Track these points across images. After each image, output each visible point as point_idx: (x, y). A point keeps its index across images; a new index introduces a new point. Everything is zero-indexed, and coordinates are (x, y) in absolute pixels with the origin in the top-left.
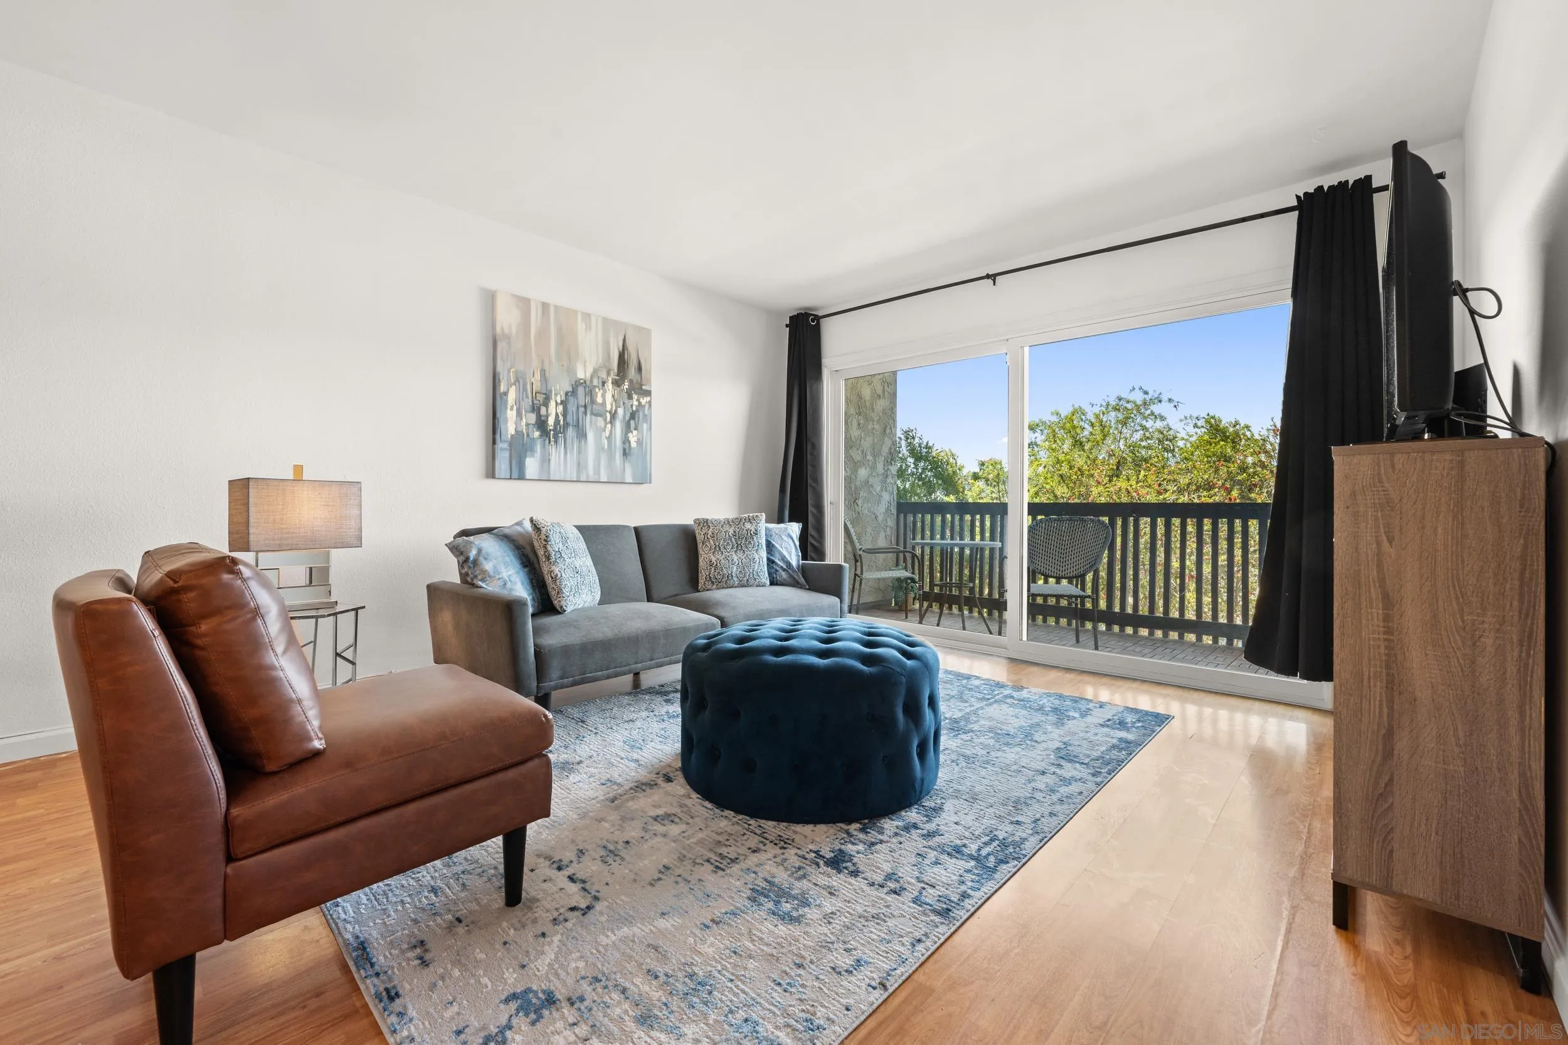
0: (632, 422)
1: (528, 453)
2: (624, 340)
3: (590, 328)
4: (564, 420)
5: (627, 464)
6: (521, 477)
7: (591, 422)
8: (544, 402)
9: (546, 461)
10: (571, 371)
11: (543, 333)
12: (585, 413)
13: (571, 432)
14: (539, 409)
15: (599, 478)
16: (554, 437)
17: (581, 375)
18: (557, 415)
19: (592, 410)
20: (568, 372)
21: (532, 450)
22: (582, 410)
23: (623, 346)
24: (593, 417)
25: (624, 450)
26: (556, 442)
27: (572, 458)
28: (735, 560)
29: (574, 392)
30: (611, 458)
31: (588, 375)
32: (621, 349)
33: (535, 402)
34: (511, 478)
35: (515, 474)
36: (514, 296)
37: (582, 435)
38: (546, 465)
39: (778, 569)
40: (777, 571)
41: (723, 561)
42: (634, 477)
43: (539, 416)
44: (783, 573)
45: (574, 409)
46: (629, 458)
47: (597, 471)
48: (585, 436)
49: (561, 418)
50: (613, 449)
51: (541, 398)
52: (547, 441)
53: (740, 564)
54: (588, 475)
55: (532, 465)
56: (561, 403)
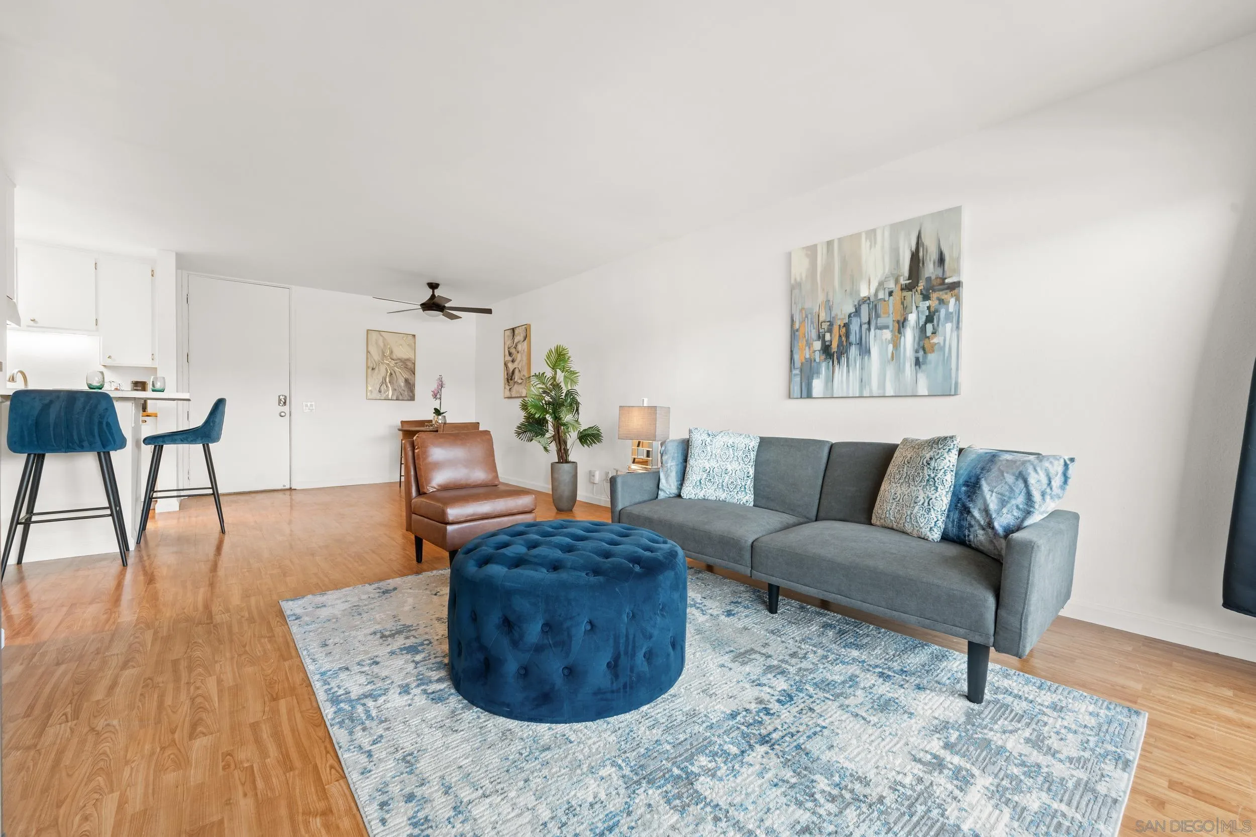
0: (929, 327)
1: (815, 376)
2: (919, 237)
3: (875, 243)
4: (846, 341)
5: (920, 375)
6: (809, 396)
7: (875, 336)
8: (828, 329)
9: (830, 379)
10: (855, 291)
11: (828, 268)
12: (869, 329)
13: (853, 351)
14: (824, 336)
15: (884, 393)
16: (838, 359)
17: (864, 293)
18: (840, 336)
19: (876, 323)
20: (851, 294)
21: (818, 373)
22: (865, 327)
23: (918, 243)
24: (878, 331)
25: (917, 359)
26: (839, 362)
27: (855, 375)
28: (921, 498)
29: (857, 312)
30: (900, 370)
31: (873, 291)
32: (914, 249)
33: (821, 331)
34: (801, 397)
35: (805, 394)
36: (803, 248)
37: (865, 351)
38: (830, 384)
39: (973, 523)
40: (971, 526)
41: (906, 496)
42: (929, 389)
43: (824, 341)
44: (981, 532)
45: (857, 329)
46: (923, 367)
47: (882, 384)
48: (868, 352)
49: (844, 339)
50: (902, 361)
51: (825, 326)
52: (831, 362)
53: (926, 504)
54: (871, 391)
55: (818, 385)
56: (844, 326)
